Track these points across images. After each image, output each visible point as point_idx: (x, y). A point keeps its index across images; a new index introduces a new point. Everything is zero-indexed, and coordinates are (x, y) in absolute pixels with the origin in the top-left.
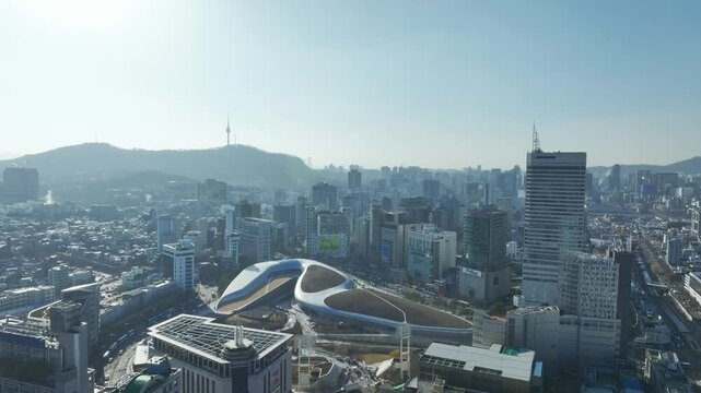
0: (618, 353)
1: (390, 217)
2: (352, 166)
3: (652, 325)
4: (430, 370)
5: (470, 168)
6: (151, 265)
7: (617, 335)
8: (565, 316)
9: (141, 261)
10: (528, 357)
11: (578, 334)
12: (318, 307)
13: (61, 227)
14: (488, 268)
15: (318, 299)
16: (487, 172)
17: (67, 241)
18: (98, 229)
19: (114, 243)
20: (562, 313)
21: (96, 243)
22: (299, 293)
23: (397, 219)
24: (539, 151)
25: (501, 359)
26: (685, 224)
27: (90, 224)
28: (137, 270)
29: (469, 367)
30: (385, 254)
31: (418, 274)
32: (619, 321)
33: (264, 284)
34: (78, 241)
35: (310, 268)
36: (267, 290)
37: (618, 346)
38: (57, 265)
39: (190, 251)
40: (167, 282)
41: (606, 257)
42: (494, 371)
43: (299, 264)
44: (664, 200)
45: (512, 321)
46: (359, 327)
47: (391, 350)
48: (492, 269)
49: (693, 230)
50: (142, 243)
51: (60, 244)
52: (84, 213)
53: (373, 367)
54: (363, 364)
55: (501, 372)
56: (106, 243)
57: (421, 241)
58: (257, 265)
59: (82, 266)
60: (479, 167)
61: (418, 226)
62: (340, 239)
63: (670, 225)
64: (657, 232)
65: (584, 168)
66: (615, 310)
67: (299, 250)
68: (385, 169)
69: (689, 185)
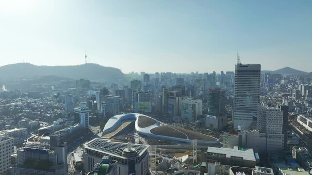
0: (283, 148)
1: (172, 94)
2: (141, 72)
3: (291, 137)
4: (211, 158)
5: (193, 73)
6: (66, 118)
7: (283, 141)
8: (261, 134)
9: (60, 116)
10: (251, 151)
11: (266, 141)
12: (148, 134)
13: (17, 101)
14: (219, 115)
15: (147, 130)
16: (201, 74)
17: (22, 108)
18: (35, 102)
19: (45, 108)
20: (260, 132)
21: (36, 109)
22: (137, 128)
23: (175, 95)
24: (241, 64)
25: (240, 152)
26: (289, 95)
27: (31, 100)
28: (60, 120)
29: (228, 156)
30: (170, 110)
31: (186, 118)
32: (284, 135)
33: (120, 125)
34: (28, 108)
35: (140, 117)
36: (122, 127)
37: (283, 145)
38: (23, 119)
39: (87, 111)
40: (78, 125)
41: (277, 108)
42: (240, 157)
43: (134, 115)
44: (277, 85)
45: (241, 136)
46: (168, 142)
47: (185, 151)
48: (221, 115)
49: (293, 97)
50: (57, 108)
51: (19, 109)
52: (26, 95)
53: (180, 158)
54: (175, 158)
55: (242, 158)
56: (41, 108)
57: (187, 104)
58: (115, 116)
59: (33, 119)
60: (197, 72)
61: (184, 97)
62: (148, 104)
63: (283, 96)
64: (279, 98)
65: (260, 71)
66: (282, 130)
67: (130, 109)
68: (157, 74)
69: (285, 79)
